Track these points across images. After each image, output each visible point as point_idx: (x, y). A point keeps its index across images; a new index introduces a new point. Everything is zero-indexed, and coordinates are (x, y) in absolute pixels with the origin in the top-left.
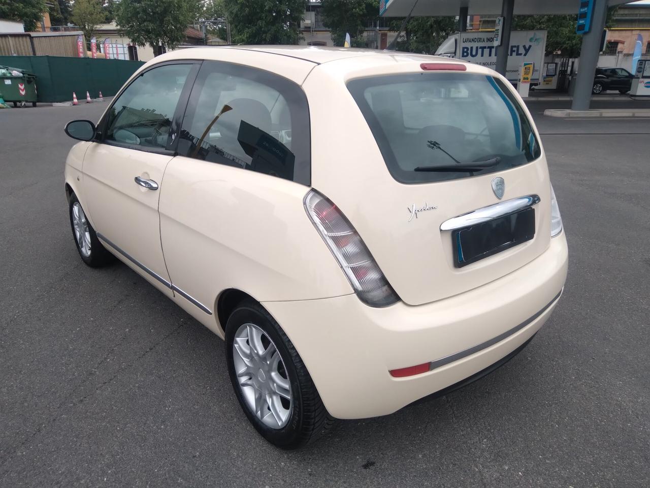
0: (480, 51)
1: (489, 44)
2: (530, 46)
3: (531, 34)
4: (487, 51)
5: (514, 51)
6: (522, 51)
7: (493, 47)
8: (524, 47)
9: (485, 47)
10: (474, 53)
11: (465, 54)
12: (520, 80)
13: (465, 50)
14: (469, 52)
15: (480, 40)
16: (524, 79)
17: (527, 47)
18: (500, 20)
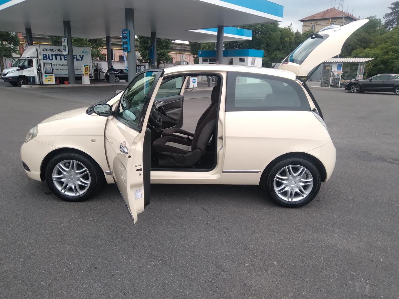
0: (54, 57)
1: (60, 53)
2: (83, 56)
3: (82, 49)
4: (58, 57)
5: (75, 58)
6: (79, 58)
7: (62, 55)
8: (80, 56)
9: (57, 55)
10: (51, 58)
11: (45, 58)
12: (83, 75)
13: (45, 56)
14: (47, 57)
15: (53, 50)
16: (86, 74)
17: (82, 56)
18: (65, 40)
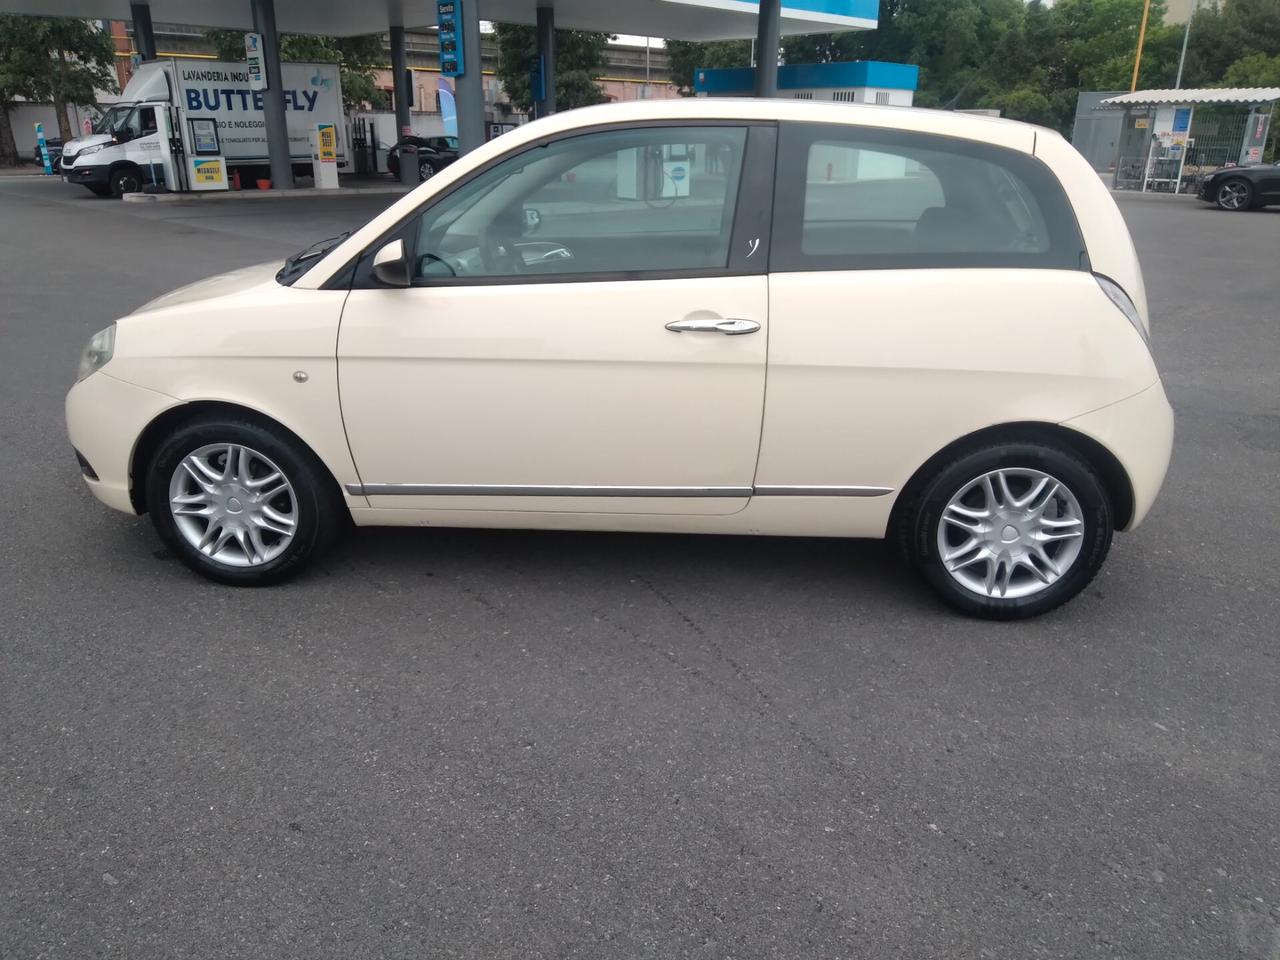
0: (223, 98)
1: (242, 86)
2: (315, 94)
3: (311, 70)
4: (236, 99)
5: (289, 101)
6: (302, 101)
7: (248, 92)
8: (305, 93)
9: (232, 92)
10: (212, 102)
11: (195, 104)
12: (316, 157)
13: (193, 95)
14: (201, 99)
15: (217, 76)
16: (325, 154)
17: (311, 95)
18: (255, 40)
